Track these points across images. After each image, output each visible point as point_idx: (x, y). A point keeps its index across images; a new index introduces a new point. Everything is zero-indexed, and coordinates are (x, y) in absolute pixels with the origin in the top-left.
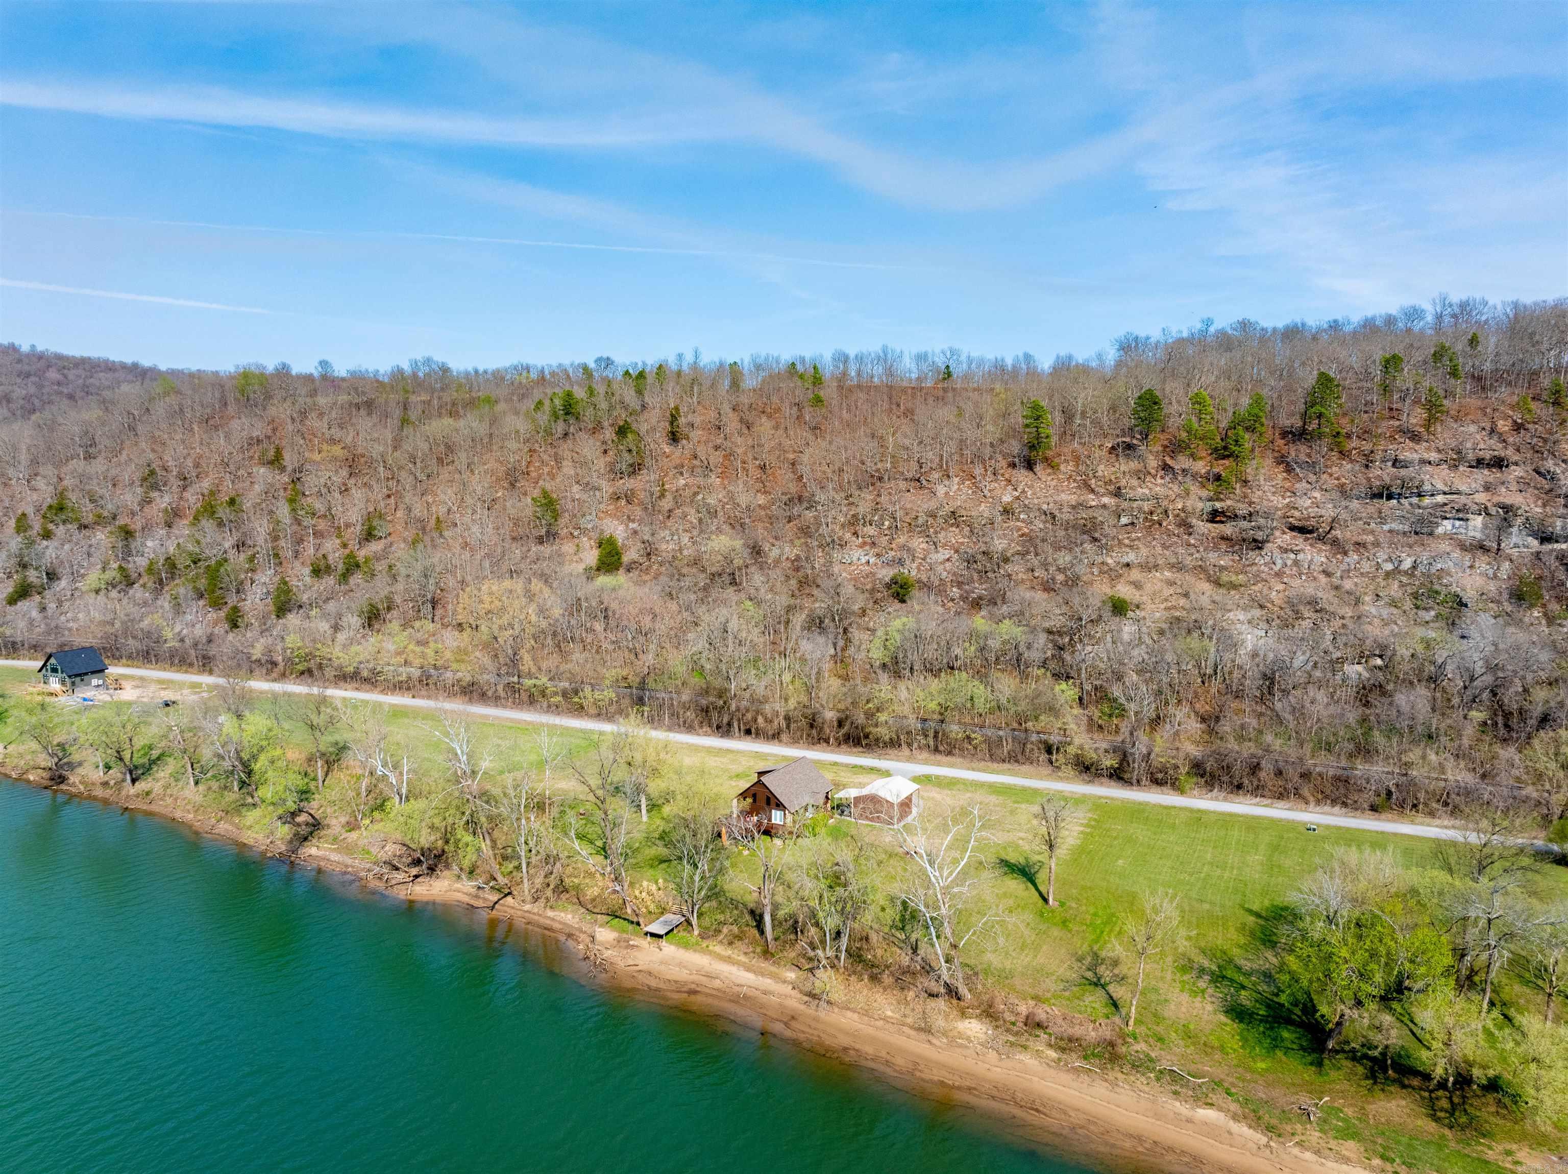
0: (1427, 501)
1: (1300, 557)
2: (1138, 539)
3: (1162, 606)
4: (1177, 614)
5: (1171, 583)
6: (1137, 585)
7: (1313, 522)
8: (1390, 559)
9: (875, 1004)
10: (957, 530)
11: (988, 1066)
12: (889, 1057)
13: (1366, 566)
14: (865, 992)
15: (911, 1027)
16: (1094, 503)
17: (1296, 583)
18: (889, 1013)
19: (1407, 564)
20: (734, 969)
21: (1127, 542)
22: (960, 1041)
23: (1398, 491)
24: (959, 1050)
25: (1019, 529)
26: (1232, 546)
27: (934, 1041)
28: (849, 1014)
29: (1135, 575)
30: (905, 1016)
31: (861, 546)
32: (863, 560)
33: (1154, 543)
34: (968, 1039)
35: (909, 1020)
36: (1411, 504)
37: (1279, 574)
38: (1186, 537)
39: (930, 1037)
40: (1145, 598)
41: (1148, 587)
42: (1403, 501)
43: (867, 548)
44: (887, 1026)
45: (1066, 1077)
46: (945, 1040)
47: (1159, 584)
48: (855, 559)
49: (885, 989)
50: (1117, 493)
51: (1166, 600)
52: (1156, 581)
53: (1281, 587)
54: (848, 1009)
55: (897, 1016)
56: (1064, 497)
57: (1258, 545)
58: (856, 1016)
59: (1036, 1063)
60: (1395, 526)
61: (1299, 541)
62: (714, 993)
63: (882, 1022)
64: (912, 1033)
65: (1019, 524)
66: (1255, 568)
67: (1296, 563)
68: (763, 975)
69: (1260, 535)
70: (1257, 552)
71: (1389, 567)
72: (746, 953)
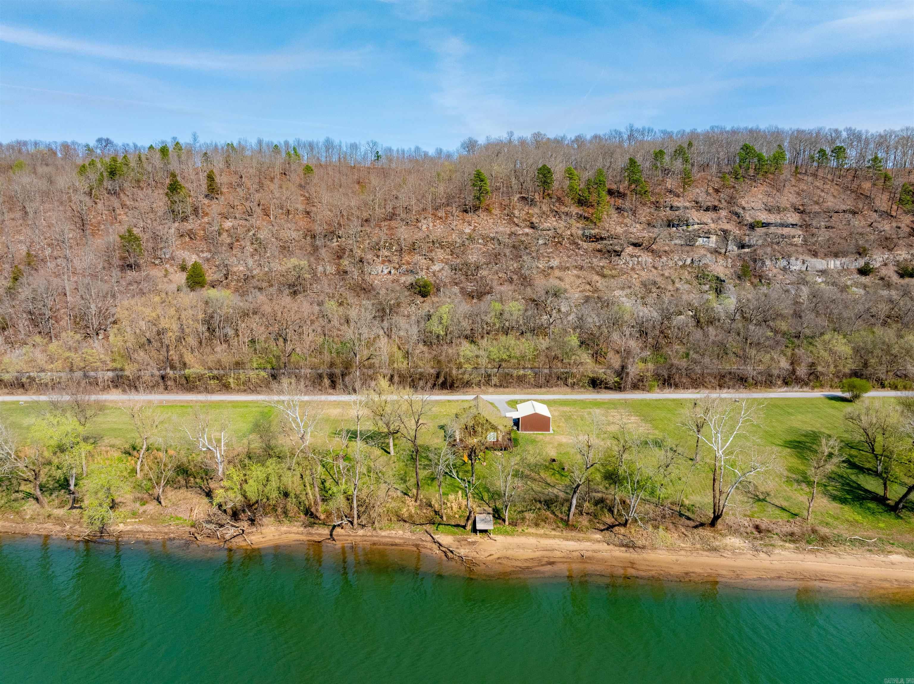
0: (691, 228)
1: (640, 259)
2: (552, 252)
3: (578, 290)
4: (587, 294)
5: (579, 277)
6: (560, 279)
7: (641, 240)
8: (680, 259)
10: (442, 251)
11: (770, 562)
13: (671, 263)
14: (656, 534)
16: (521, 233)
17: (643, 273)
18: (682, 545)
19: (689, 261)
21: (545, 254)
22: (737, 551)
23: (677, 223)
24: (744, 557)
25: (481, 249)
26: (603, 255)
27: (724, 555)
29: (557, 273)
30: (692, 544)
31: (383, 262)
32: (386, 271)
33: (561, 255)
34: (739, 548)
35: (698, 546)
36: (683, 230)
37: (633, 269)
38: (577, 250)
39: (721, 553)
40: (567, 286)
41: (567, 280)
42: (680, 228)
43: (387, 264)
45: (811, 557)
46: (730, 553)
47: (572, 278)
48: (380, 271)
50: (532, 226)
51: (579, 287)
52: (570, 276)
53: (636, 276)
56: (501, 229)
57: (618, 254)
59: (787, 553)
60: (678, 242)
61: (637, 251)
62: (565, 560)
65: (478, 245)
66: (619, 267)
67: (638, 262)
69: (618, 248)
70: (617, 257)
71: (680, 263)
72: (553, 529)
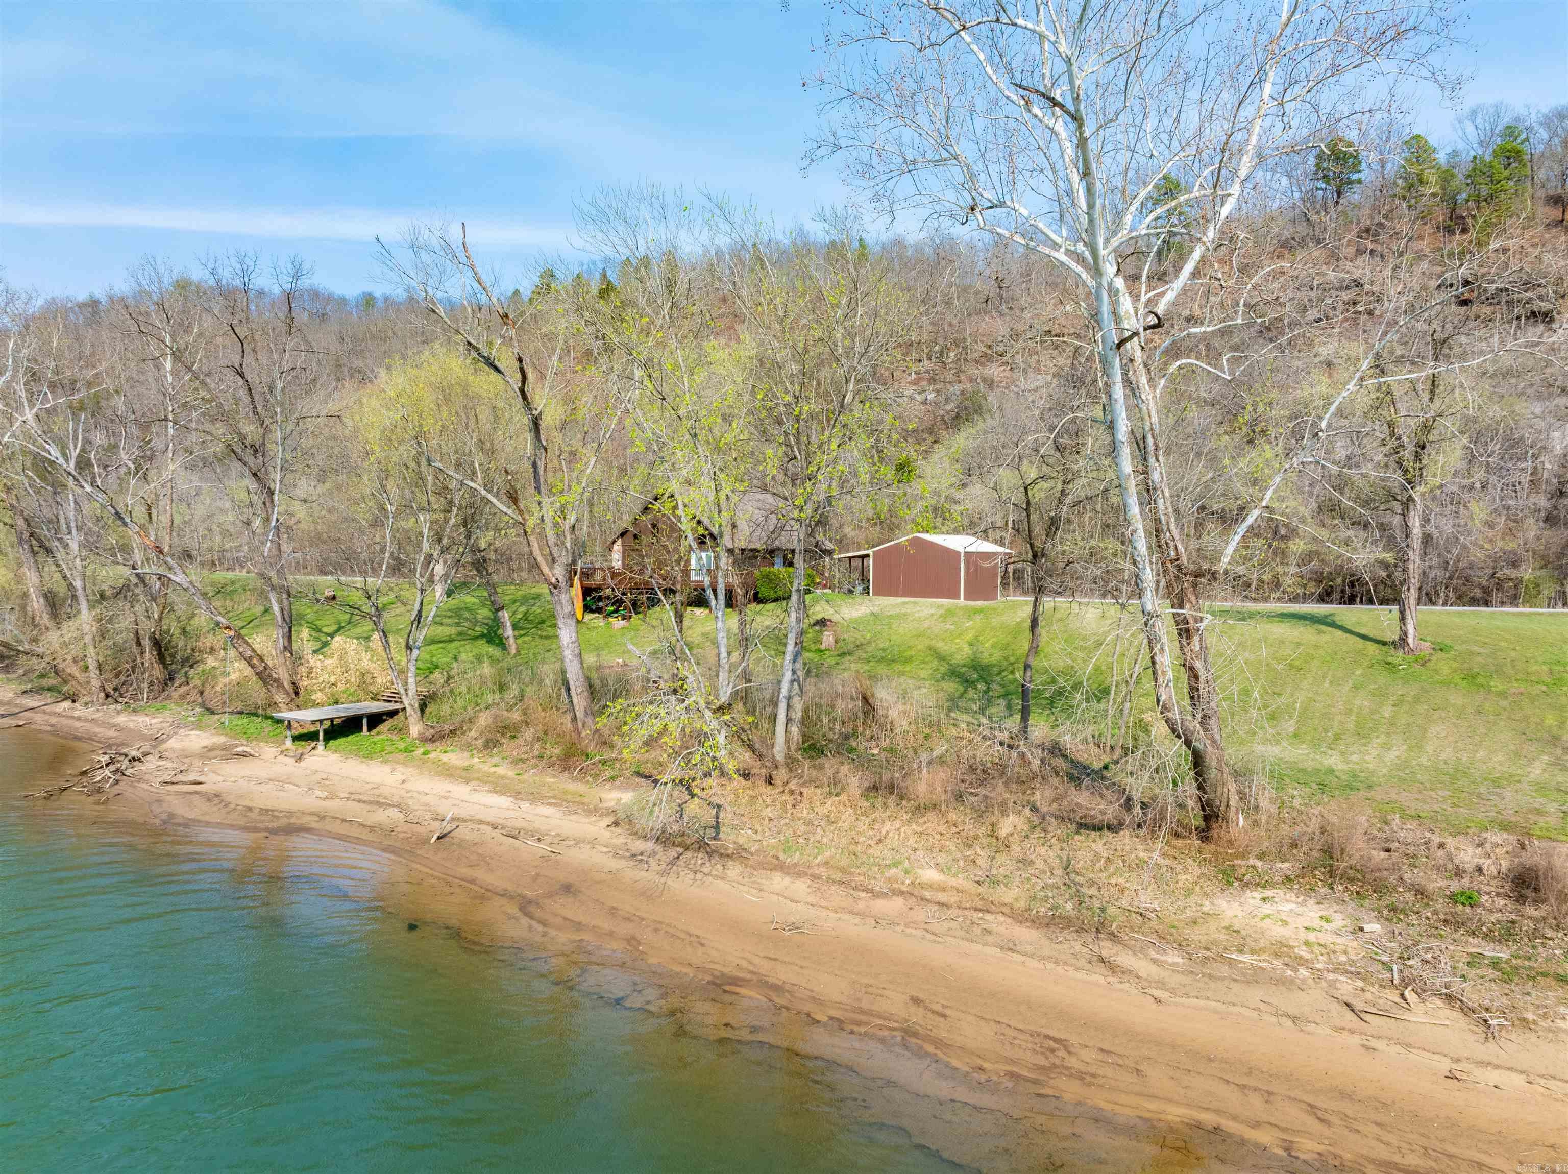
9: (876, 851)
10: (1055, 352)
11: (1445, 1065)
12: (917, 1016)
14: (848, 814)
15: (1021, 917)
18: (930, 875)
20: (461, 791)
22: (1246, 958)
24: (1255, 995)
27: (1125, 959)
28: (779, 881)
30: (994, 882)
31: (915, 381)
34: (1281, 949)
35: (1008, 895)
39: (1107, 949)
44: (920, 914)
46: (1174, 958)
49: (920, 810)
54: (781, 867)
55: (959, 881)
57: (1543, 318)
58: (801, 887)
63: (898, 903)
64: (1026, 935)
68: (535, 797)
70: (1544, 326)
72: (516, 762)
